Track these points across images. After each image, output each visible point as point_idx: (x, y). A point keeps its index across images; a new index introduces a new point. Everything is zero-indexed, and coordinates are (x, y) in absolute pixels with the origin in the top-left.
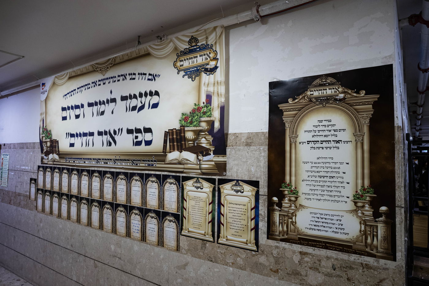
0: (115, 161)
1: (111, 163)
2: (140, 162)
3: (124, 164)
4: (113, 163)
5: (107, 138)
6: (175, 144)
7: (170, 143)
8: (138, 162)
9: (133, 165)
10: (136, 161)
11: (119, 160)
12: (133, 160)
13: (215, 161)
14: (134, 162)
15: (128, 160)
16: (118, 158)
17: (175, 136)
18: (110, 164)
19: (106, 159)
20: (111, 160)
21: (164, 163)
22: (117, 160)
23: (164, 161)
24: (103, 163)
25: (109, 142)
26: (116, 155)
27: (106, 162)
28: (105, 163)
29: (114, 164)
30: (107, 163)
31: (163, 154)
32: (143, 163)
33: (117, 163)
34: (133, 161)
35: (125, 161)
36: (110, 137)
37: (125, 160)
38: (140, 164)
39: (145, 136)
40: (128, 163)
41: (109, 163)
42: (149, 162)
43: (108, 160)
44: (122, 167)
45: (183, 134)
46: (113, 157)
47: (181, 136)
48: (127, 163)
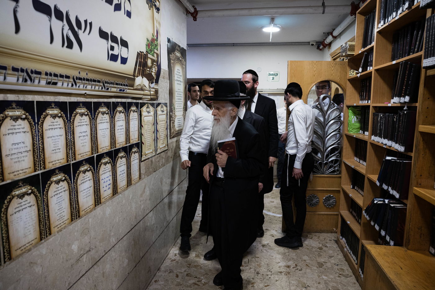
0: (76, 80)
1: (65, 85)
2: (112, 85)
3: (89, 87)
4: (70, 85)
5: (63, 29)
6: (141, 68)
7: (138, 67)
8: (111, 85)
9: (103, 89)
10: (109, 83)
11: (84, 79)
12: (105, 81)
13: (155, 89)
14: (106, 85)
15: (99, 82)
16: (83, 75)
17: (142, 60)
18: (63, 86)
19: (56, 75)
20: (68, 77)
21: (132, 88)
22: (80, 79)
23: (132, 86)
24: (43, 82)
25: (68, 38)
26: (81, 68)
27: (53, 81)
28: (49, 83)
29: (72, 85)
30: (55, 84)
31: (133, 77)
32: (115, 88)
33: (78, 85)
34: (105, 83)
35: (93, 83)
36: (68, 28)
37: (94, 81)
38: (112, 89)
39: (122, 50)
40: (97, 85)
41: (60, 84)
42: (121, 87)
43: (62, 76)
44: (83, 92)
45: (146, 60)
46: (74, 73)
47: (145, 61)
48: (95, 85)
